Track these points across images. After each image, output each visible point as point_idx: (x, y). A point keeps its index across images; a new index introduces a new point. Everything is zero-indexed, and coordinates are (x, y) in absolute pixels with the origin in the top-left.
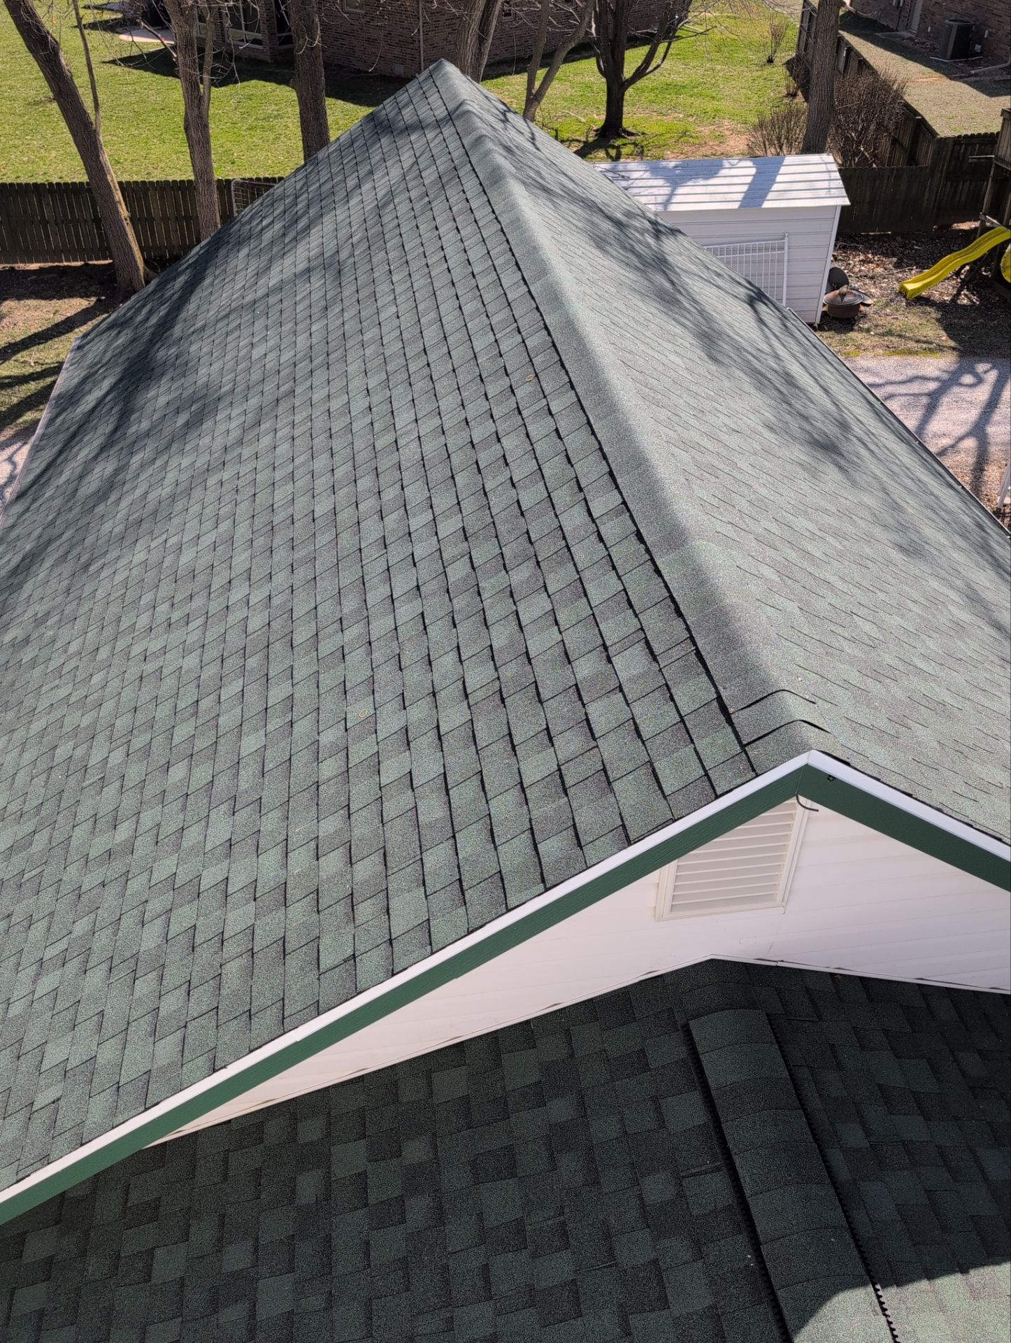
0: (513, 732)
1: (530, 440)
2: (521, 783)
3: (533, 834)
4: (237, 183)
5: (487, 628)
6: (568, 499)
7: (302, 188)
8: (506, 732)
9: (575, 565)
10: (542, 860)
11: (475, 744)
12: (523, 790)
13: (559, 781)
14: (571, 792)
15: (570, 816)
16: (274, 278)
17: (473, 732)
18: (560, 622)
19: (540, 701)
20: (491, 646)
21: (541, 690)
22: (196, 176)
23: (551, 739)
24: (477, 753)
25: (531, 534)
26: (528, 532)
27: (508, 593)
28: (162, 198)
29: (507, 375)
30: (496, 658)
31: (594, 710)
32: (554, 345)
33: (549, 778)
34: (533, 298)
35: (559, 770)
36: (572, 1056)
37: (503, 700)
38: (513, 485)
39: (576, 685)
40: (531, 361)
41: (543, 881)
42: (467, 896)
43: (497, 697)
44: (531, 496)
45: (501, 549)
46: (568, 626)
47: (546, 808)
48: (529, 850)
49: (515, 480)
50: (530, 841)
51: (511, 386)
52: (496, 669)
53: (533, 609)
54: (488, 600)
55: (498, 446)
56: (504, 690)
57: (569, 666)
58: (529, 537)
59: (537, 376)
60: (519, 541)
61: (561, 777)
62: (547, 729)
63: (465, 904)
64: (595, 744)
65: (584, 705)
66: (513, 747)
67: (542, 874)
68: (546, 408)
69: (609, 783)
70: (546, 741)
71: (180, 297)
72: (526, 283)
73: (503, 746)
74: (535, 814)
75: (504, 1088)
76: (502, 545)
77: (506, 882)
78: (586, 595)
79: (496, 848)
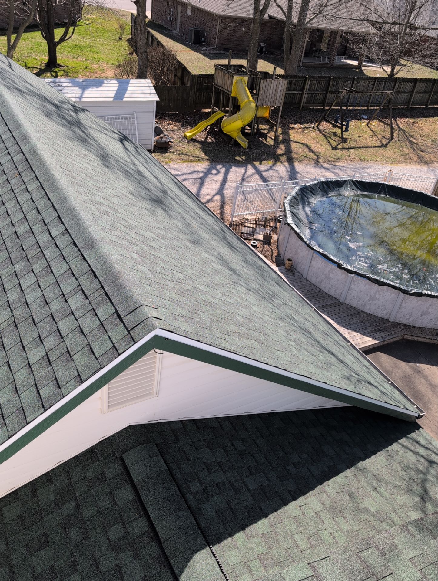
0: (23, 340)
1: (19, 204)
2: (29, 364)
3: (36, 386)
5: (6, 293)
6: (40, 229)
8: (19, 340)
9: (46, 259)
10: (42, 398)
11: (4, 348)
12: (30, 367)
13: (47, 360)
14: (53, 364)
15: (54, 375)
17: (3, 343)
18: (41, 286)
19: (35, 324)
20: (8, 301)
21: (35, 319)
23: (41, 341)
24: (6, 353)
25: (23, 247)
26: (22, 246)
27: (15, 275)
29: (5, 174)
30: (11, 306)
31: (61, 325)
32: (27, 160)
33: (42, 359)
34: (15, 139)
35: (47, 354)
36: (71, 483)
37: (16, 326)
38: (13, 225)
39: (52, 314)
40: (16, 167)
41: (43, 407)
42: (6, 421)
43: (14, 324)
44: (21, 229)
45: (9, 255)
46: (45, 288)
47: (41, 374)
48: (36, 394)
49: (13, 222)
50: (35, 390)
51: (7, 179)
52: (12, 312)
53: (27, 281)
54: (5, 279)
55: (3, 207)
56: (16, 321)
57: (47, 306)
58: (23, 248)
59: (20, 174)
60: (18, 250)
61: (48, 358)
62: (39, 336)
63: (6, 425)
64: (62, 340)
65: (56, 323)
66: (23, 347)
67: (42, 404)
68: (26, 189)
69: (71, 357)
70: (39, 342)
72: (11, 132)
73: (18, 348)
74: (37, 377)
75: (39, 507)
76: (9, 253)
77: (25, 411)
78: (52, 273)
79: (19, 396)
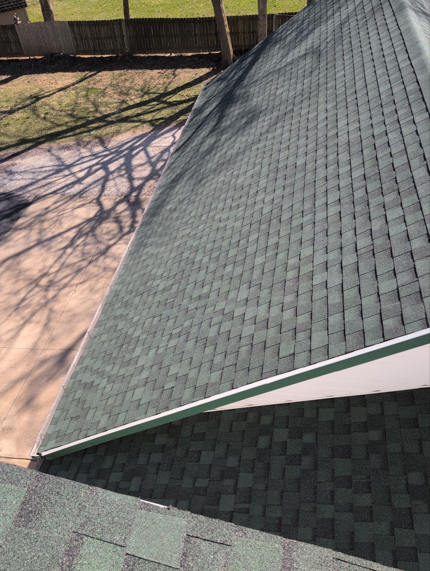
0: (377, 269)
1: (402, 135)
2: (378, 293)
3: (381, 315)
4: (276, 16)
5: (370, 221)
6: (418, 163)
7: (307, 16)
8: (374, 268)
9: (418, 195)
10: (384, 328)
11: (358, 272)
12: (379, 296)
13: (397, 294)
14: (402, 300)
15: (400, 310)
16: (289, 59)
17: (358, 267)
18: (407, 221)
19: (392, 257)
20: (371, 229)
21: (393, 252)
22: (259, 13)
23: (395, 275)
24: (359, 277)
25: (397, 179)
26: (396, 178)
27: (383, 206)
28: (244, 23)
29: (395, 104)
30: (373, 235)
31: (418, 264)
32: (420, 90)
33: (392, 292)
34: (413, 67)
35: (398, 289)
36: (382, 414)
37: (374, 254)
38: (391, 156)
39: (411, 251)
40: (408, 97)
41: (383, 337)
42: (347, 338)
43: (372, 252)
44: (399, 162)
45: (381, 185)
46: (410, 224)
47: (388, 305)
48: (378, 323)
49: (392, 153)
50: (379, 318)
51: (396, 109)
52: (372, 240)
53: (393, 214)
54: (372, 208)
55: (386, 137)
56: (375, 250)
57: (409, 242)
58: (396, 181)
59: (410, 105)
60: (391, 182)
61: (398, 292)
62: (394, 270)
63: (346, 341)
64: (417, 279)
65: (414, 261)
66: (376, 276)
67: (383, 334)
68: (413, 120)
69: (422, 298)
70: (393, 276)
71: (248, 67)
72: (410, 60)
73: (371, 275)
74: (383, 307)
75: (350, 421)
76: (382, 183)
77: (365, 335)
78: (421, 210)
79: (362, 319)
